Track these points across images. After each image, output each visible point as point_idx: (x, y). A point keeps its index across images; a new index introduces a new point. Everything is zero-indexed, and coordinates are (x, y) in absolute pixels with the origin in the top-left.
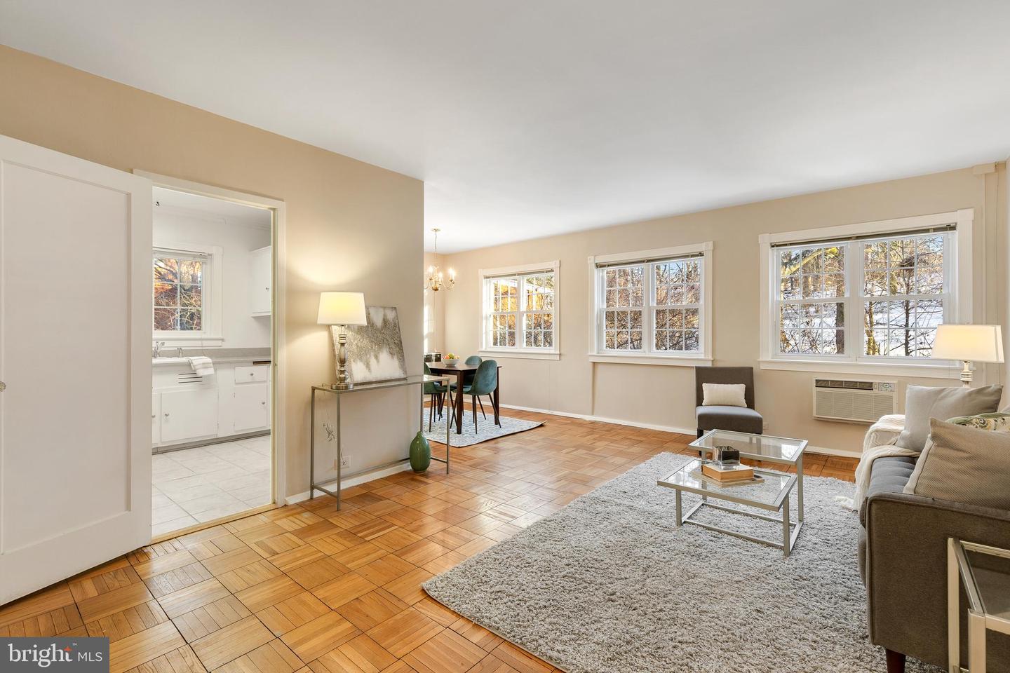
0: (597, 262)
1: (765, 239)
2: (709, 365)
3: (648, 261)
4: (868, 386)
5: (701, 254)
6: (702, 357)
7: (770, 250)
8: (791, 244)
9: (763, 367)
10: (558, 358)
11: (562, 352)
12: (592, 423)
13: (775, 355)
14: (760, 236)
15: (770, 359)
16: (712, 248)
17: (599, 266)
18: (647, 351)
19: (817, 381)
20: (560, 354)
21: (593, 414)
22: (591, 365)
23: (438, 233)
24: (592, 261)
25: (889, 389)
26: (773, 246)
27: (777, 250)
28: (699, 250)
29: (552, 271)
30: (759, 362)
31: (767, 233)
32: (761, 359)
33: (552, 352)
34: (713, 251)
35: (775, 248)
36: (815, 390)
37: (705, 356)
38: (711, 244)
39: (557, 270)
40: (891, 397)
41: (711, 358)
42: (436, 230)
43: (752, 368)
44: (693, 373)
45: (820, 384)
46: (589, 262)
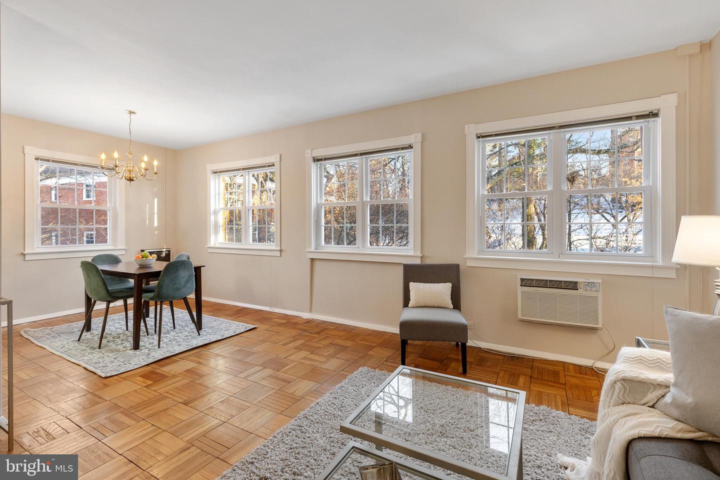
0: (313, 156)
1: (471, 130)
2: (418, 262)
3: (362, 154)
4: (573, 286)
5: (410, 147)
6: (411, 253)
7: (476, 141)
8: (496, 135)
9: (470, 264)
10: (278, 254)
11: (283, 248)
12: (309, 321)
13: (481, 251)
14: (466, 126)
15: (475, 256)
16: (420, 140)
17: (316, 160)
18: (361, 247)
19: (522, 280)
20: (281, 251)
21: (310, 311)
22: (309, 261)
23: (132, 115)
24: (310, 155)
25: (594, 289)
26: (479, 137)
27: (483, 141)
28: (409, 143)
29: (273, 165)
30: (465, 259)
31: (473, 123)
32: (467, 256)
33: (274, 248)
34: (422, 142)
35: (481, 139)
36: (520, 289)
37: (414, 252)
38: (419, 136)
39: (277, 165)
40: (596, 298)
41: (419, 254)
42: (131, 113)
43: (459, 265)
44: (400, 271)
45: (525, 282)
46: (306, 156)
